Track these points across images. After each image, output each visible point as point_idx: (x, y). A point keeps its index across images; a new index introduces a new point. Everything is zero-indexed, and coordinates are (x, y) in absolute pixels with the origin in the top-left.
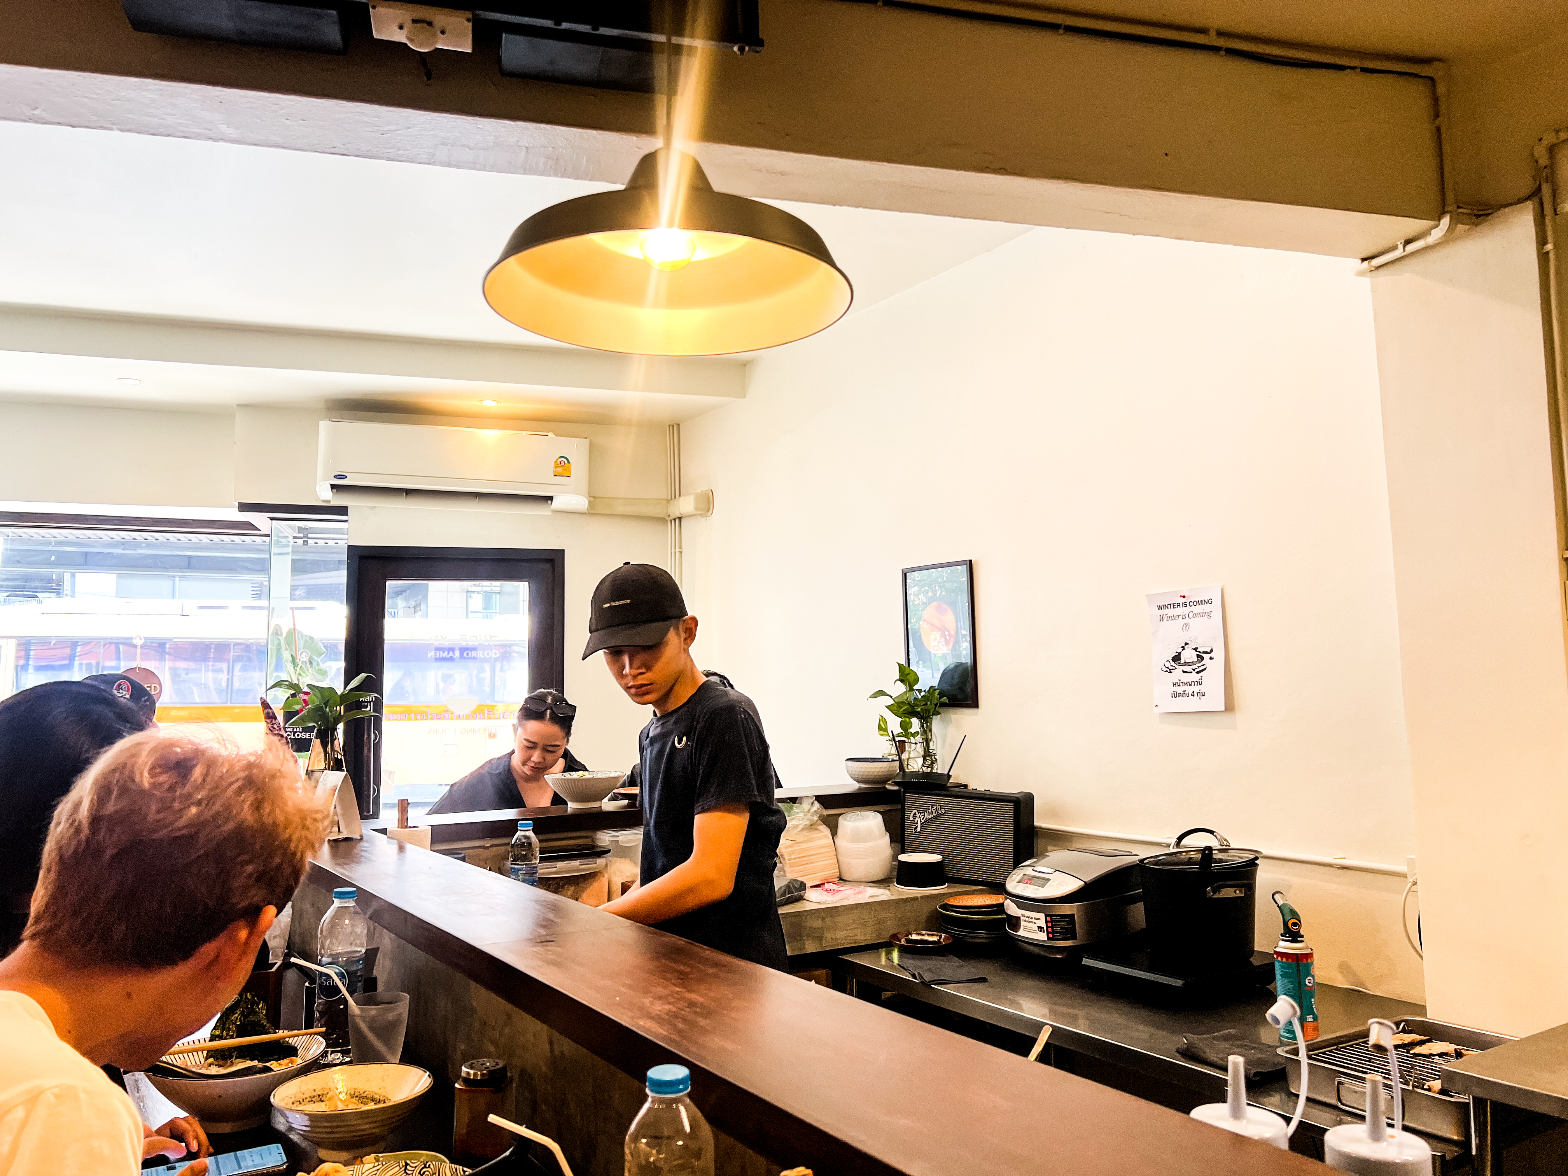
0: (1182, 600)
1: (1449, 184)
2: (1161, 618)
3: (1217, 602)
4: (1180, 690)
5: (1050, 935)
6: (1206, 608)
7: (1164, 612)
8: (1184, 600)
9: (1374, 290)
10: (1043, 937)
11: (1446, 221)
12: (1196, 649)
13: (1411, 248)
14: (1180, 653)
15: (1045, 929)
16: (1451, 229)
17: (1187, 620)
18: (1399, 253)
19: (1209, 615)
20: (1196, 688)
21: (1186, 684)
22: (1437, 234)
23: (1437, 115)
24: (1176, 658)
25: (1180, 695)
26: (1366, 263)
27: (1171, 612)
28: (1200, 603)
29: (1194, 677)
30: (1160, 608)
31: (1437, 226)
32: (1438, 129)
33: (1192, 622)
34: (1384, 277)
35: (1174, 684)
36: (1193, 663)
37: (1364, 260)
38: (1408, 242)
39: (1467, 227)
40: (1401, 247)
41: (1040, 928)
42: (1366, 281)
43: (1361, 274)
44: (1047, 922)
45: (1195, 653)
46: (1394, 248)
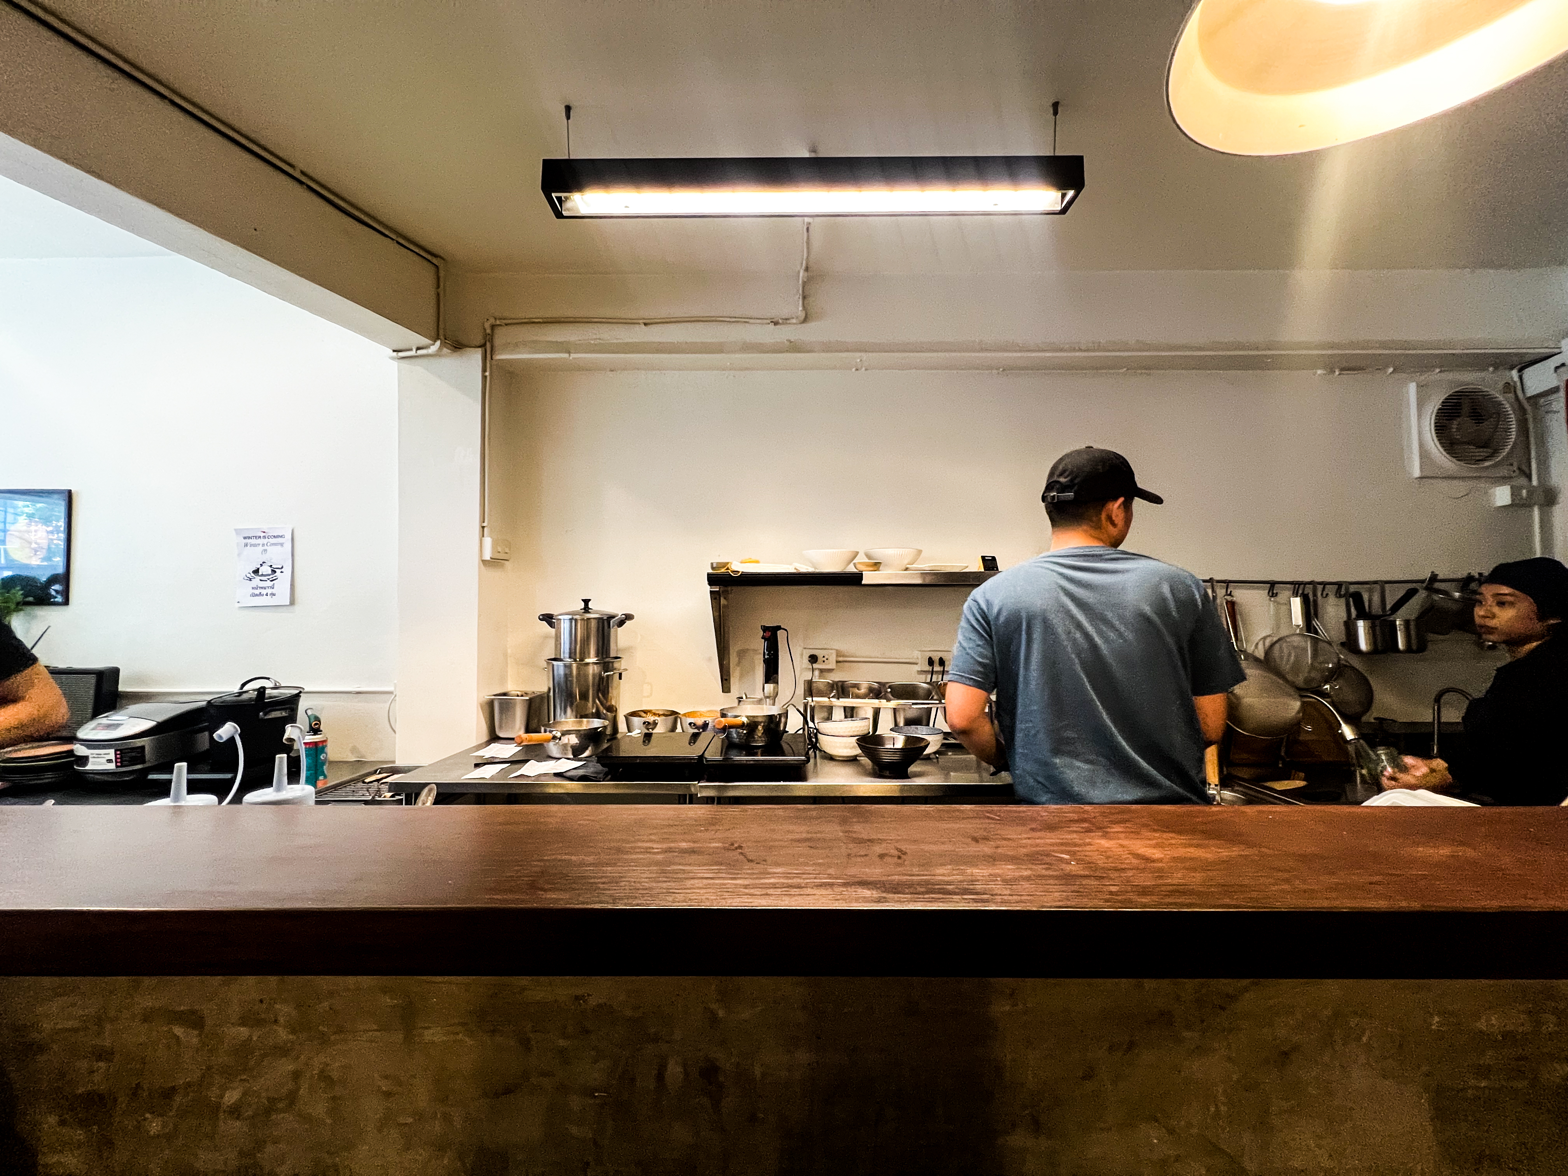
0: (262, 535)
1: (441, 326)
2: (246, 545)
3: (288, 536)
4: (257, 592)
5: (119, 764)
6: (280, 540)
7: (247, 541)
8: (264, 534)
9: (399, 371)
10: (112, 766)
11: (438, 343)
12: (271, 566)
13: (420, 352)
14: (258, 569)
15: (114, 760)
16: (440, 348)
17: (266, 547)
18: (413, 353)
19: (282, 545)
20: (269, 591)
21: (262, 588)
22: (434, 349)
23: (438, 286)
24: (256, 572)
25: (257, 595)
26: (395, 353)
27: (253, 541)
28: (278, 537)
29: (269, 584)
30: (245, 538)
31: (434, 344)
32: (438, 294)
33: (269, 548)
34: (405, 364)
35: (253, 588)
36: (269, 575)
37: (394, 351)
38: (418, 349)
39: (450, 351)
40: (414, 350)
41: (110, 761)
42: (395, 364)
43: (393, 358)
44: (116, 754)
45: (270, 569)
46: (411, 350)
